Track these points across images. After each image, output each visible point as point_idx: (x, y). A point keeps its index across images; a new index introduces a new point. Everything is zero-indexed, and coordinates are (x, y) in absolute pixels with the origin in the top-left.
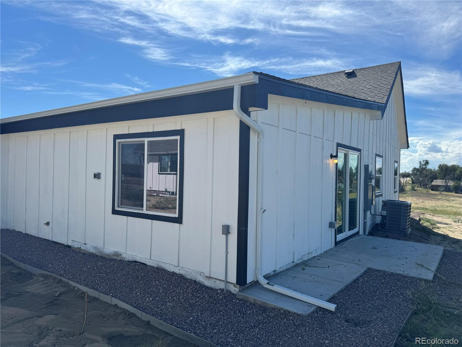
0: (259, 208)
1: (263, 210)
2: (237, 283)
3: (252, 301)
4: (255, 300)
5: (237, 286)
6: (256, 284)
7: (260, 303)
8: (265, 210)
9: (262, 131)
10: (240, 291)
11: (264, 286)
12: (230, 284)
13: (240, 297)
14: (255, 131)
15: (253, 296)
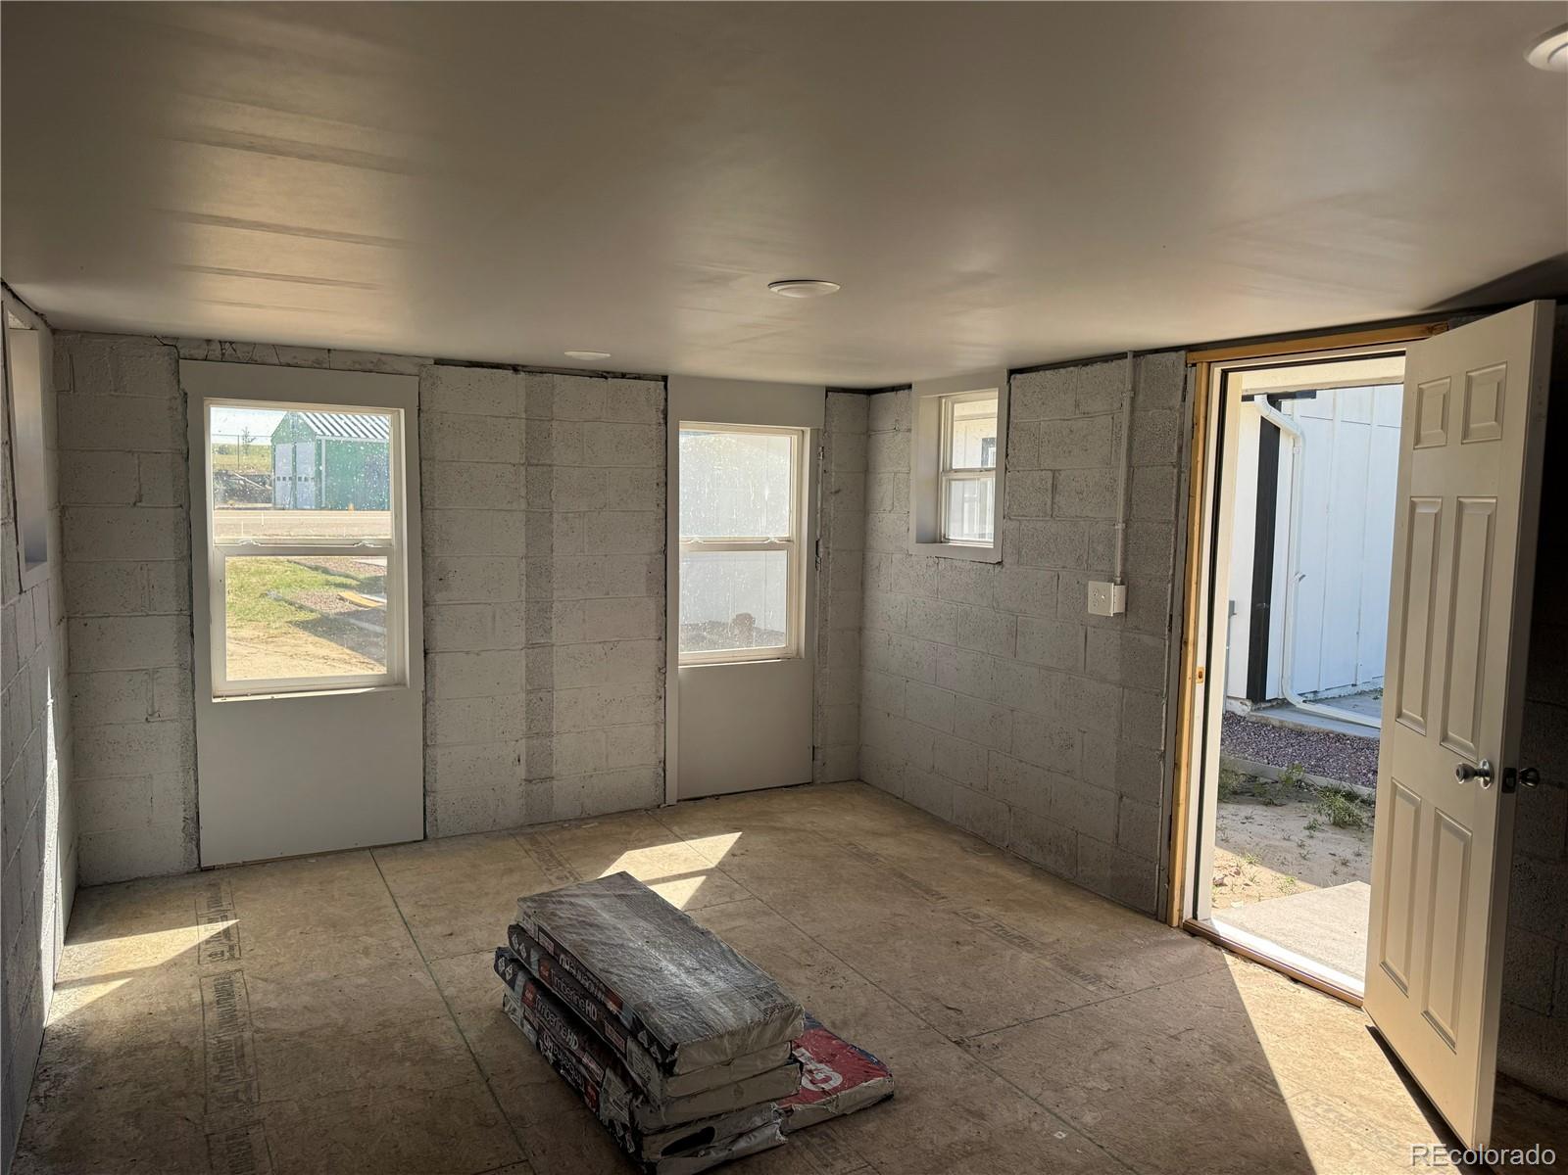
0: (1293, 571)
1: (1299, 576)
2: (1248, 698)
3: (1277, 724)
4: (1281, 722)
5: (1249, 703)
6: (1283, 704)
7: (1291, 726)
8: (1304, 576)
9: (1302, 433)
10: (1252, 710)
11: (1298, 706)
12: (1233, 701)
13: (1254, 719)
14: (1289, 434)
15: (1275, 717)
